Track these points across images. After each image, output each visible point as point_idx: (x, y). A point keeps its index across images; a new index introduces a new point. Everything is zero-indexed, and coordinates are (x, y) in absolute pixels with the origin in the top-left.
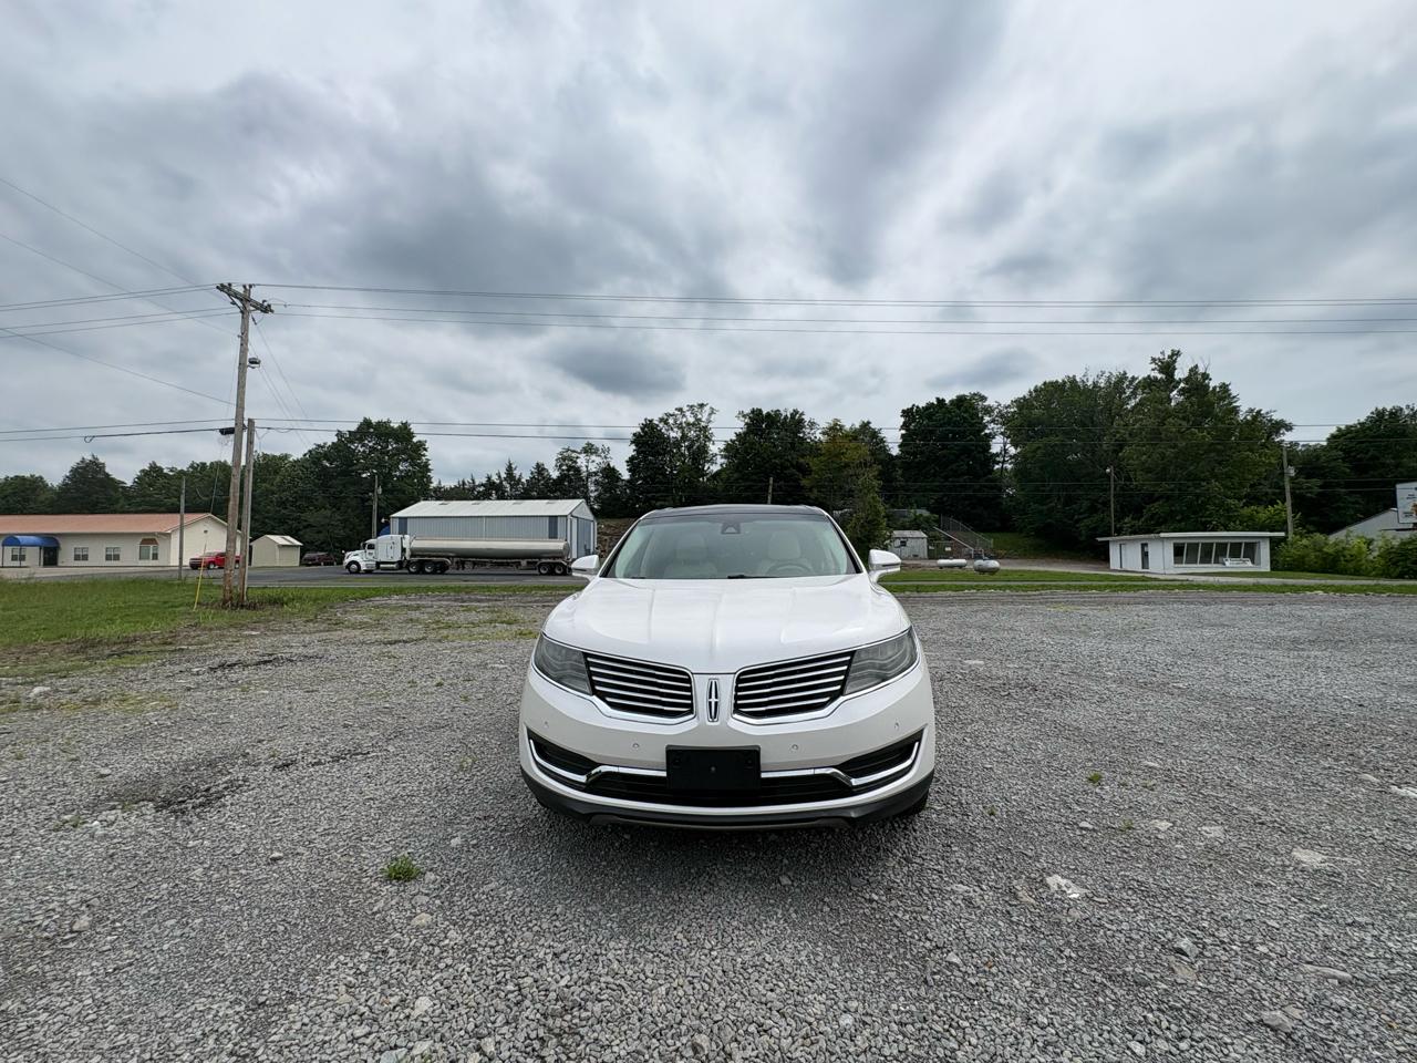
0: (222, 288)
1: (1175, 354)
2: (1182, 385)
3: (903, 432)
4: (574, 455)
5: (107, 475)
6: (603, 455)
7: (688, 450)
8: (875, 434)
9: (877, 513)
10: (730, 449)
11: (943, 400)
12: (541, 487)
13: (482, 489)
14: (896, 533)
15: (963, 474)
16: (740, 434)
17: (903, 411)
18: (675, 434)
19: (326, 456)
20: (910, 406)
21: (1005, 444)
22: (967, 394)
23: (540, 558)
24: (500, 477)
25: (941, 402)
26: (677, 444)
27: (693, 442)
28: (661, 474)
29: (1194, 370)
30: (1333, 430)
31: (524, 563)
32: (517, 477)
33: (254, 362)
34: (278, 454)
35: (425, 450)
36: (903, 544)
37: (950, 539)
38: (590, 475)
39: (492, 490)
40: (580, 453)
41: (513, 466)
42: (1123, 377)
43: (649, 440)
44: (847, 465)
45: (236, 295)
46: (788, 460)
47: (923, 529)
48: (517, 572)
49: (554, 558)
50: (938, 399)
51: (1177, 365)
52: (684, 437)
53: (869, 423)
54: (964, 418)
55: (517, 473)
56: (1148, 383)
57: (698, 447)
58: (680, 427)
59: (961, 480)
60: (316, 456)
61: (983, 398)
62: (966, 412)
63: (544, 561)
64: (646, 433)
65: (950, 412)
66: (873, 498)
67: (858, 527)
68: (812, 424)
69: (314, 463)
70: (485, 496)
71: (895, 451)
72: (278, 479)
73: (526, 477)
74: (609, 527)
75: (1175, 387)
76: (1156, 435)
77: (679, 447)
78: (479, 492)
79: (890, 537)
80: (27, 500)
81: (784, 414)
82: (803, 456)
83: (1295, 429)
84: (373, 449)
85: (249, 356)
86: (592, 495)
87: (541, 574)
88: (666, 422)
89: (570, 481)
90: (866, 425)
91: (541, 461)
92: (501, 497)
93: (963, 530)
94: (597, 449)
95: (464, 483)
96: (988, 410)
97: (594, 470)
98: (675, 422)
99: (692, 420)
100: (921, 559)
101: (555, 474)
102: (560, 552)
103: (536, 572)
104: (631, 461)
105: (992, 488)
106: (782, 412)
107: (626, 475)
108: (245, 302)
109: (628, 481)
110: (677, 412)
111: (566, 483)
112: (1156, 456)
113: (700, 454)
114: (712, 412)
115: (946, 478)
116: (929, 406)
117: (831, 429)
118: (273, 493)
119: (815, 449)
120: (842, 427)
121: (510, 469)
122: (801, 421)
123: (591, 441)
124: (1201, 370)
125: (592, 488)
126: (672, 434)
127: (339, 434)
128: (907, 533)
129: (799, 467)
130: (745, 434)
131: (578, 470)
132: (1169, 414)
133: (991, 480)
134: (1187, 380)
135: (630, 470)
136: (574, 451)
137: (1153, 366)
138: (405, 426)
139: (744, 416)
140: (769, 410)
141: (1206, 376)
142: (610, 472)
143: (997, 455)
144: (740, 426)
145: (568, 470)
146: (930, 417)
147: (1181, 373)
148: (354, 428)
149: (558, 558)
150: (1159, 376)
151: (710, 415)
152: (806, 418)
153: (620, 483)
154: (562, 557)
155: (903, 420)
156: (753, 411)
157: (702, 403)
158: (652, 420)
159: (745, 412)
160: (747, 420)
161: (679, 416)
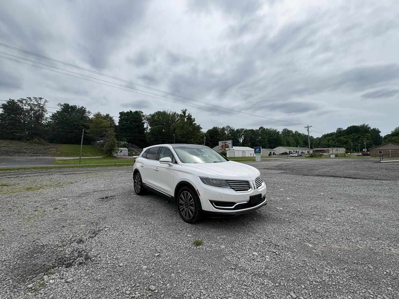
1: (186, 110)
2: (187, 117)
3: (120, 119)
7: (34, 115)
8: (111, 118)
9: (115, 142)
10: (54, 116)
11: (132, 111)
14: (120, 149)
15: (137, 133)
16: (59, 112)
17: (120, 113)
18: (27, 107)
20: (122, 112)
21: (147, 125)
22: (138, 111)
25: (131, 112)
26: (28, 111)
27: (37, 111)
28: (19, 123)
29: (189, 114)
30: (208, 130)
36: (121, 152)
37: (133, 150)
42: (175, 113)
43: (11, 108)
44: (102, 127)
46: (80, 123)
47: (127, 148)
50: (130, 111)
51: (186, 112)
52: (31, 109)
53: (109, 115)
54: (138, 117)
56: (181, 115)
57: (39, 114)
58: (29, 104)
59: (137, 134)
61: (142, 113)
62: (138, 115)
64: (10, 105)
65: (134, 115)
66: (113, 138)
67: (108, 146)
68: (89, 112)
71: (117, 124)
75: (186, 117)
76: (182, 128)
77: (29, 113)
79: (118, 150)
81: (78, 107)
82: (86, 122)
83: (203, 129)
88: (21, 102)
90: (108, 115)
93: (137, 148)
96: (143, 116)
98: (27, 103)
99: (36, 103)
100: (126, 156)
105: (144, 137)
106: (77, 106)
110: (27, 99)
112: (182, 132)
113: (41, 116)
114: (46, 101)
115: (132, 133)
116: (128, 112)
117: (97, 115)
119: (91, 121)
120: (101, 115)
122: (85, 111)
124: (190, 115)
126: (25, 107)
128: (122, 149)
129: (84, 126)
130: (61, 112)
132: (185, 123)
133: (144, 135)
134: (188, 116)
137: (182, 112)
139: (61, 105)
140: (72, 105)
141: (191, 116)
143: (146, 128)
144: (59, 109)
146: (128, 116)
147: (187, 115)
150: (183, 114)
151: (45, 102)
152: (87, 110)
155: (120, 115)
156: (65, 104)
157: (41, 97)
158: (14, 100)
159: (62, 104)
160: (62, 107)
161: (28, 101)
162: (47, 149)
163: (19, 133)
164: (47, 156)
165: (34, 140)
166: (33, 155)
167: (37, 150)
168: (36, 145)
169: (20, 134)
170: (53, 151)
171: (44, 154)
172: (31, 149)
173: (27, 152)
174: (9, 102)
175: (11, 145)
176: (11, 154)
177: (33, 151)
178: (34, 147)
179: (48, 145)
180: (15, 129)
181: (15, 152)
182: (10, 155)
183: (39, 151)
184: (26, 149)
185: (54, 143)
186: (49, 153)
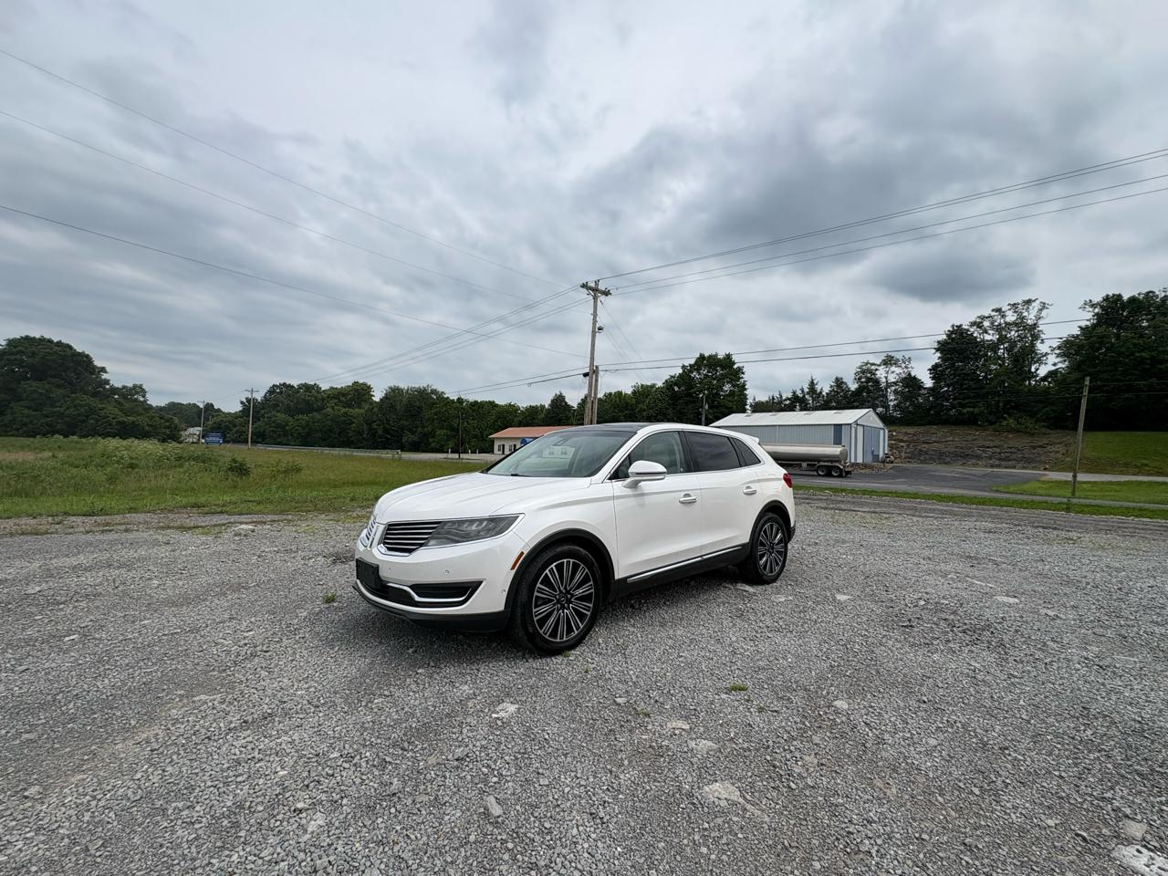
0: (584, 286)
4: (873, 367)
5: (566, 403)
6: (903, 365)
7: (1008, 352)
10: (1069, 348)
12: (840, 398)
13: (788, 402)
16: (1087, 327)
18: (991, 337)
19: (676, 384)
23: (819, 461)
24: (803, 391)
26: (994, 346)
27: (1014, 343)
28: (972, 380)
31: (804, 465)
32: (819, 391)
33: (600, 329)
34: (649, 384)
35: (743, 373)
38: (889, 385)
39: (797, 403)
40: (879, 365)
41: (815, 382)
43: (957, 347)
45: (590, 288)
48: (800, 473)
49: (832, 462)
52: (1002, 339)
55: (818, 388)
57: (1022, 348)
58: (998, 328)
60: (670, 384)
63: (822, 464)
64: (953, 339)
69: (668, 389)
70: (791, 408)
72: (647, 400)
73: (826, 390)
74: (906, 434)
77: (995, 350)
78: (785, 405)
80: (534, 418)
81: (1161, 296)
84: (706, 376)
85: (598, 326)
86: (892, 404)
87: (820, 475)
88: (979, 326)
89: (869, 392)
91: (839, 376)
92: (805, 407)
94: (898, 360)
95: (773, 399)
97: (894, 380)
98: (992, 323)
99: (1014, 319)
101: (853, 386)
102: (837, 456)
103: (815, 473)
104: (934, 369)
106: (1157, 293)
107: (928, 383)
108: (596, 291)
109: (930, 389)
110: (994, 313)
111: (865, 393)
113: (1025, 354)
114: (1044, 306)
118: (644, 410)
121: (812, 384)
123: (890, 354)
125: (892, 397)
126: (987, 337)
127: (683, 367)
130: (1094, 326)
131: (877, 382)
135: (933, 378)
136: (874, 364)
138: (728, 357)
139: (1093, 306)
140: (1135, 293)
142: (911, 382)
144: (1086, 318)
145: (867, 382)
148: (692, 362)
149: (836, 462)
151: (1040, 310)
153: (923, 391)
154: (839, 461)
156: (1107, 299)
157: (1027, 299)
158: (961, 325)
159: (1094, 301)
160: (1097, 310)
161: (996, 318)
162: (1040, 446)
163: (970, 407)
164: (1034, 468)
165: (1005, 423)
166: (997, 462)
167: (1010, 450)
168: (1011, 436)
169: (972, 409)
170: (1057, 452)
171: (1028, 462)
172: (995, 447)
173: (984, 455)
174: (950, 334)
175: (951, 439)
176: (948, 459)
177: (1000, 453)
178: (1002, 443)
179: (1045, 434)
180: (961, 397)
181: (957, 455)
182: (945, 463)
183: (1015, 453)
184: (983, 446)
185: (1068, 429)
186: (1043, 458)
